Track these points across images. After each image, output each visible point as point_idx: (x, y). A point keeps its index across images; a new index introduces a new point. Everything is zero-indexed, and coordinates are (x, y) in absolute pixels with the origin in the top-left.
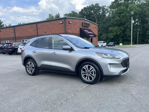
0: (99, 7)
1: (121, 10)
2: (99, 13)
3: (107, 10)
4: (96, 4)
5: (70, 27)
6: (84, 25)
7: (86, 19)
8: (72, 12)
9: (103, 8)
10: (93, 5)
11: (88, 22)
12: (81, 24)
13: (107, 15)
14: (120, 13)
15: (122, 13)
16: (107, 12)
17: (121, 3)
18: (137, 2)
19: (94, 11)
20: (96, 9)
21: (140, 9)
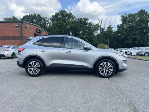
0: (41, 17)
1: (61, 23)
2: (41, 23)
3: (48, 21)
4: (38, 14)
5: (26, 31)
6: (38, 31)
7: (39, 26)
8: (13, 17)
9: (44, 19)
10: (36, 15)
11: (41, 29)
12: (35, 30)
13: (48, 25)
14: (60, 26)
15: (61, 26)
16: (48, 23)
17: (59, 18)
18: (71, 19)
19: (36, 20)
20: (38, 19)
21: (74, 25)
